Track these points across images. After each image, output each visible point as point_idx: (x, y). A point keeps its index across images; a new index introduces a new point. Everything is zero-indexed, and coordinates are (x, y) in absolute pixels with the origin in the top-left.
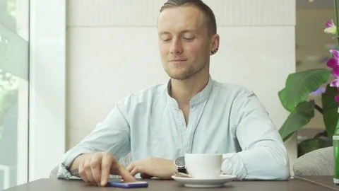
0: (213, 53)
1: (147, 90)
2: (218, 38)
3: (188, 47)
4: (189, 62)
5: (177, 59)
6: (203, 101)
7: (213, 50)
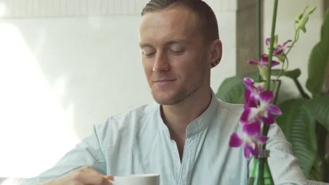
0: (213, 65)
1: (130, 112)
2: (220, 44)
3: (176, 62)
4: (179, 82)
5: (163, 79)
6: (202, 130)
7: (214, 60)
